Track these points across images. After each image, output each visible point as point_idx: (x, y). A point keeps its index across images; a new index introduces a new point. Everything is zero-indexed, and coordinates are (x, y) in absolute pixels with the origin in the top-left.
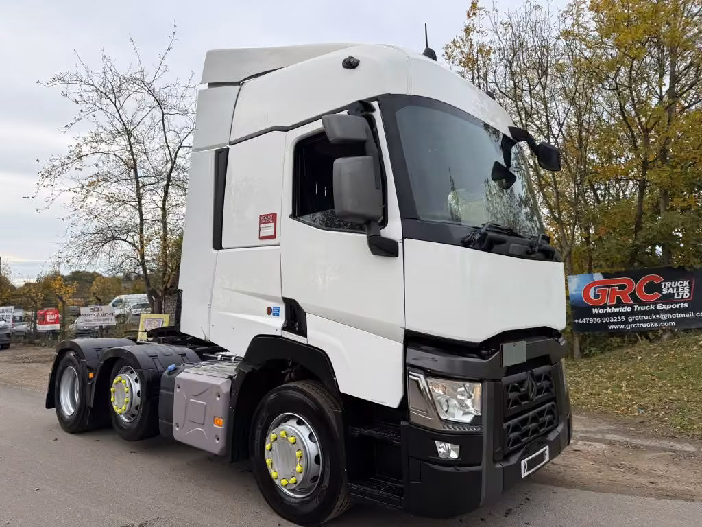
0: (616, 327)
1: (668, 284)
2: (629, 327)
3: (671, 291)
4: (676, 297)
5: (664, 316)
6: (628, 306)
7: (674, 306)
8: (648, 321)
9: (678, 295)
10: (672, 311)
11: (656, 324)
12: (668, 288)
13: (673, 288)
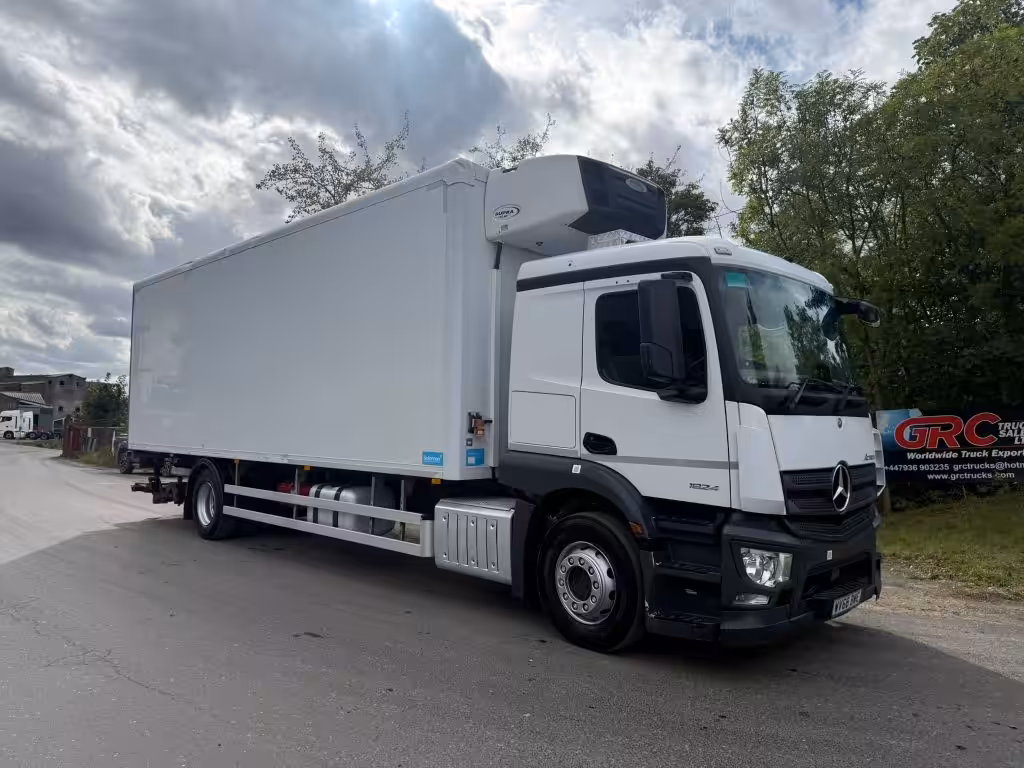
0: (938, 477)
1: (1007, 425)
2: (954, 477)
3: (1010, 433)
4: (1016, 442)
5: (1000, 466)
6: (954, 451)
7: (1014, 453)
8: (979, 471)
9: (1020, 440)
10: (1010, 460)
11: (990, 476)
12: (1007, 430)
13: (1013, 431)
